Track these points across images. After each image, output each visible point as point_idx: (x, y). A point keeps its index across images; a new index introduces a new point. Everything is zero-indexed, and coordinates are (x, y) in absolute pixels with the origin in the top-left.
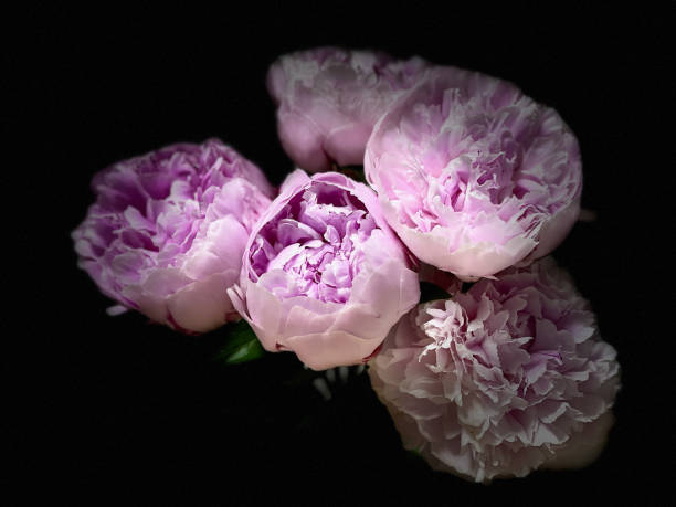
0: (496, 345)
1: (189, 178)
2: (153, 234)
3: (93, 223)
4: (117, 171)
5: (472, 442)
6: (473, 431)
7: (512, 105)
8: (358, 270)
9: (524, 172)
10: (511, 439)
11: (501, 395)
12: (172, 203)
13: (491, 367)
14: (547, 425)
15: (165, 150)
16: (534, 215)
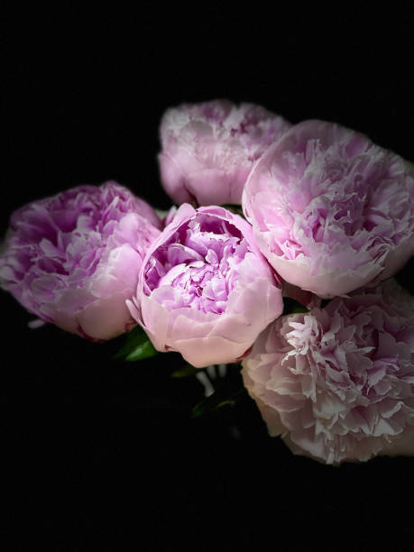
0: (344, 353)
1: (92, 213)
2: (64, 261)
3: (14, 252)
4: (33, 209)
5: (324, 431)
6: (325, 422)
7: (364, 153)
8: (233, 286)
9: (373, 208)
10: (356, 431)
11: (348, 394)
12: (78, 235)
13: (341, 370)
14: (386, 419)
15: (71, 191)
16: (381, 245)
